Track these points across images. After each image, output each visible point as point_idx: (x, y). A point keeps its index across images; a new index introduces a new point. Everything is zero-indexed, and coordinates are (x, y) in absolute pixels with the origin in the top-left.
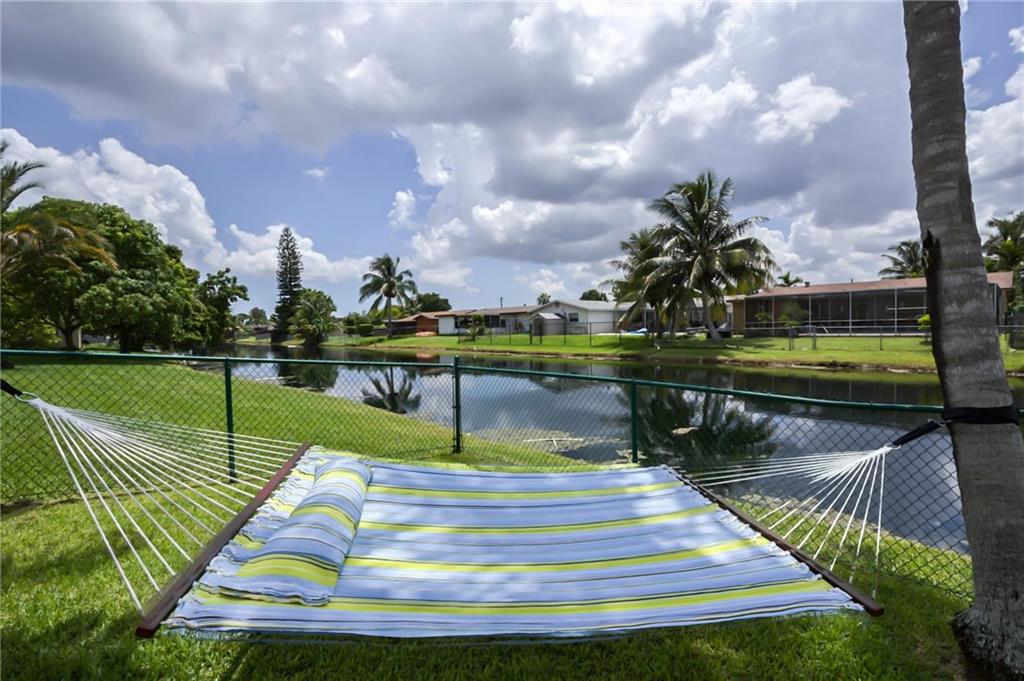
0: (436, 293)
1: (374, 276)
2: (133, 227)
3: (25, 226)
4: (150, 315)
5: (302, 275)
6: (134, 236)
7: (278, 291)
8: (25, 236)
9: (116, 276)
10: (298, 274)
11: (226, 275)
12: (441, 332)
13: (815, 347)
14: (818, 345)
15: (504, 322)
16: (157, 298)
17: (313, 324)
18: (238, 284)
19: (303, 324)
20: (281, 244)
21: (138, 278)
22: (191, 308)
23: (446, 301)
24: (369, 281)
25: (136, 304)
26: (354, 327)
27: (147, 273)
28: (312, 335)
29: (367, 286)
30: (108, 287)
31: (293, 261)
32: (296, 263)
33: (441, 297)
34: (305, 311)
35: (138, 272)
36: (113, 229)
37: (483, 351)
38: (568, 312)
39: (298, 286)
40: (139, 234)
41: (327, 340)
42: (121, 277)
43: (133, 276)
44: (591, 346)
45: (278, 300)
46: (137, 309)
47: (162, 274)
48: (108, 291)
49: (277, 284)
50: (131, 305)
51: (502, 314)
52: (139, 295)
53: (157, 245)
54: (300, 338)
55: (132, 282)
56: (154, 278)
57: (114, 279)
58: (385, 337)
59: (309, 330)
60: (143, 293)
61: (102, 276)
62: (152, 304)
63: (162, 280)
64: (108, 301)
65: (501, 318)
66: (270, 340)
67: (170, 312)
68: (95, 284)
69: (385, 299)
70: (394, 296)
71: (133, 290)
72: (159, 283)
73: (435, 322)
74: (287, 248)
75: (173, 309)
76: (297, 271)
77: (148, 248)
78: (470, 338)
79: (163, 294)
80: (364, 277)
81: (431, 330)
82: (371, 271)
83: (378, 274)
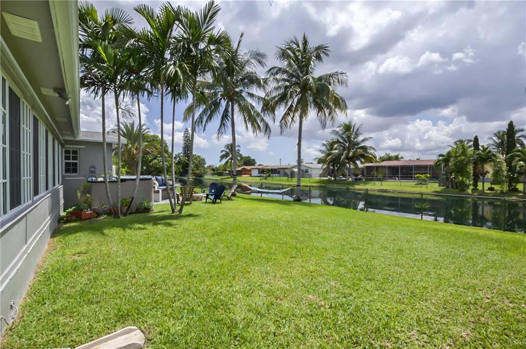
0: (250, 156)
12: (252, 175)
15: (279, 172)
17: (199, 170)
19: (194, 170)
20: (184, 135)
23: (254, 160)
24: (223, 153)
26: (215, 172)
28: (198, 175)
29: (223, 155)
31: (189, 142)
34: (195, 165)
37: (270, 183)
38: (305, 168)
41: (204, 177)
44: (310, 182)
51: (278, 168)
58: (229, 177)
59: (197, 173)
65: (278, 170)
69: (230, 161)
73: (250, 170)
74: (187, 137)
78: (265, 178)
80: (222, 151)
81: (248, 174)
82: (225, 149)
83: (227, 150)
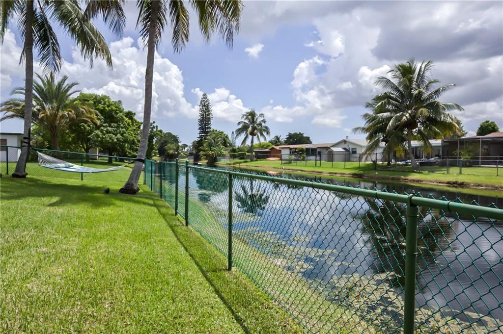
0: (302, 133)
1: (245, 123)
2: (112, 105)
3: (70, 109)
4: (116, 143)
5: (212, 122)
6: (112, 109)
7: (198, 131)
8: (70, 113)
9: (103, 126)
10: (210, 121)
11: (153, 124)
12: (283, 158)
13: (461, 173)
14: (462, 172)
15: (320, 153)
16: (119, 136)
17: (212, 151)
18: (159, 129)
19: (207, 151)
20: (201, 103)
21: (112, 127)
22: (136, 141)
23: (308, 138)
24: (240, 126)
25: (110, 138)
26: (236, 153)
27: (116, 125)
28: (212, 157)
29: (240, 129)
30: (100, 131)
31: (207, 113)
32: (209, 115)
33: (304, 135)
34: (209, 143)
35: (112, 124)
36: (104, 106)
37: (302, 171)
38: (351, 147)
39: (210, 128)
40: (114, 108)
41: (220, 161)
42: (106, 127)
43: (110, 126)
44: (345, 168)
45: (198, 137)
46: (111, 141)
47: (122, 125)
48: (100, 133)
49: (198, 127)
50: (108, 139)
51: (318, 148)
52: (111, 135)
53: (121, 112)
54: (206, 159)
55: (110, 129)
56: (118, 127)
57: (102, 128)
58: (249, 160)
59: (210, 154)
60: (113, 134)
61: (98, 127)
62: (116, 139)
63: (122, 128)
64: (100, 137)
65: (318, 150)
66: (193, 160)
67: (124, 142)
68: (96, 130)
69: (250, 137)
70: (255, 135)
71: (110, 132)
72: (121, 129)
73: (280, 151)
74: (205, 106)
75: (126, 141)
76: (209, 119)
77: (117, 114)
78: (288, 162)
79: (122, 135)
80: (239, 123)
81: (277, 157)
82: (243, 120)
83: (247, 121)
